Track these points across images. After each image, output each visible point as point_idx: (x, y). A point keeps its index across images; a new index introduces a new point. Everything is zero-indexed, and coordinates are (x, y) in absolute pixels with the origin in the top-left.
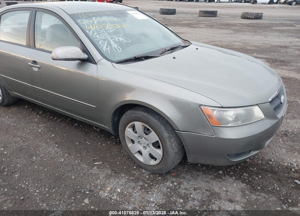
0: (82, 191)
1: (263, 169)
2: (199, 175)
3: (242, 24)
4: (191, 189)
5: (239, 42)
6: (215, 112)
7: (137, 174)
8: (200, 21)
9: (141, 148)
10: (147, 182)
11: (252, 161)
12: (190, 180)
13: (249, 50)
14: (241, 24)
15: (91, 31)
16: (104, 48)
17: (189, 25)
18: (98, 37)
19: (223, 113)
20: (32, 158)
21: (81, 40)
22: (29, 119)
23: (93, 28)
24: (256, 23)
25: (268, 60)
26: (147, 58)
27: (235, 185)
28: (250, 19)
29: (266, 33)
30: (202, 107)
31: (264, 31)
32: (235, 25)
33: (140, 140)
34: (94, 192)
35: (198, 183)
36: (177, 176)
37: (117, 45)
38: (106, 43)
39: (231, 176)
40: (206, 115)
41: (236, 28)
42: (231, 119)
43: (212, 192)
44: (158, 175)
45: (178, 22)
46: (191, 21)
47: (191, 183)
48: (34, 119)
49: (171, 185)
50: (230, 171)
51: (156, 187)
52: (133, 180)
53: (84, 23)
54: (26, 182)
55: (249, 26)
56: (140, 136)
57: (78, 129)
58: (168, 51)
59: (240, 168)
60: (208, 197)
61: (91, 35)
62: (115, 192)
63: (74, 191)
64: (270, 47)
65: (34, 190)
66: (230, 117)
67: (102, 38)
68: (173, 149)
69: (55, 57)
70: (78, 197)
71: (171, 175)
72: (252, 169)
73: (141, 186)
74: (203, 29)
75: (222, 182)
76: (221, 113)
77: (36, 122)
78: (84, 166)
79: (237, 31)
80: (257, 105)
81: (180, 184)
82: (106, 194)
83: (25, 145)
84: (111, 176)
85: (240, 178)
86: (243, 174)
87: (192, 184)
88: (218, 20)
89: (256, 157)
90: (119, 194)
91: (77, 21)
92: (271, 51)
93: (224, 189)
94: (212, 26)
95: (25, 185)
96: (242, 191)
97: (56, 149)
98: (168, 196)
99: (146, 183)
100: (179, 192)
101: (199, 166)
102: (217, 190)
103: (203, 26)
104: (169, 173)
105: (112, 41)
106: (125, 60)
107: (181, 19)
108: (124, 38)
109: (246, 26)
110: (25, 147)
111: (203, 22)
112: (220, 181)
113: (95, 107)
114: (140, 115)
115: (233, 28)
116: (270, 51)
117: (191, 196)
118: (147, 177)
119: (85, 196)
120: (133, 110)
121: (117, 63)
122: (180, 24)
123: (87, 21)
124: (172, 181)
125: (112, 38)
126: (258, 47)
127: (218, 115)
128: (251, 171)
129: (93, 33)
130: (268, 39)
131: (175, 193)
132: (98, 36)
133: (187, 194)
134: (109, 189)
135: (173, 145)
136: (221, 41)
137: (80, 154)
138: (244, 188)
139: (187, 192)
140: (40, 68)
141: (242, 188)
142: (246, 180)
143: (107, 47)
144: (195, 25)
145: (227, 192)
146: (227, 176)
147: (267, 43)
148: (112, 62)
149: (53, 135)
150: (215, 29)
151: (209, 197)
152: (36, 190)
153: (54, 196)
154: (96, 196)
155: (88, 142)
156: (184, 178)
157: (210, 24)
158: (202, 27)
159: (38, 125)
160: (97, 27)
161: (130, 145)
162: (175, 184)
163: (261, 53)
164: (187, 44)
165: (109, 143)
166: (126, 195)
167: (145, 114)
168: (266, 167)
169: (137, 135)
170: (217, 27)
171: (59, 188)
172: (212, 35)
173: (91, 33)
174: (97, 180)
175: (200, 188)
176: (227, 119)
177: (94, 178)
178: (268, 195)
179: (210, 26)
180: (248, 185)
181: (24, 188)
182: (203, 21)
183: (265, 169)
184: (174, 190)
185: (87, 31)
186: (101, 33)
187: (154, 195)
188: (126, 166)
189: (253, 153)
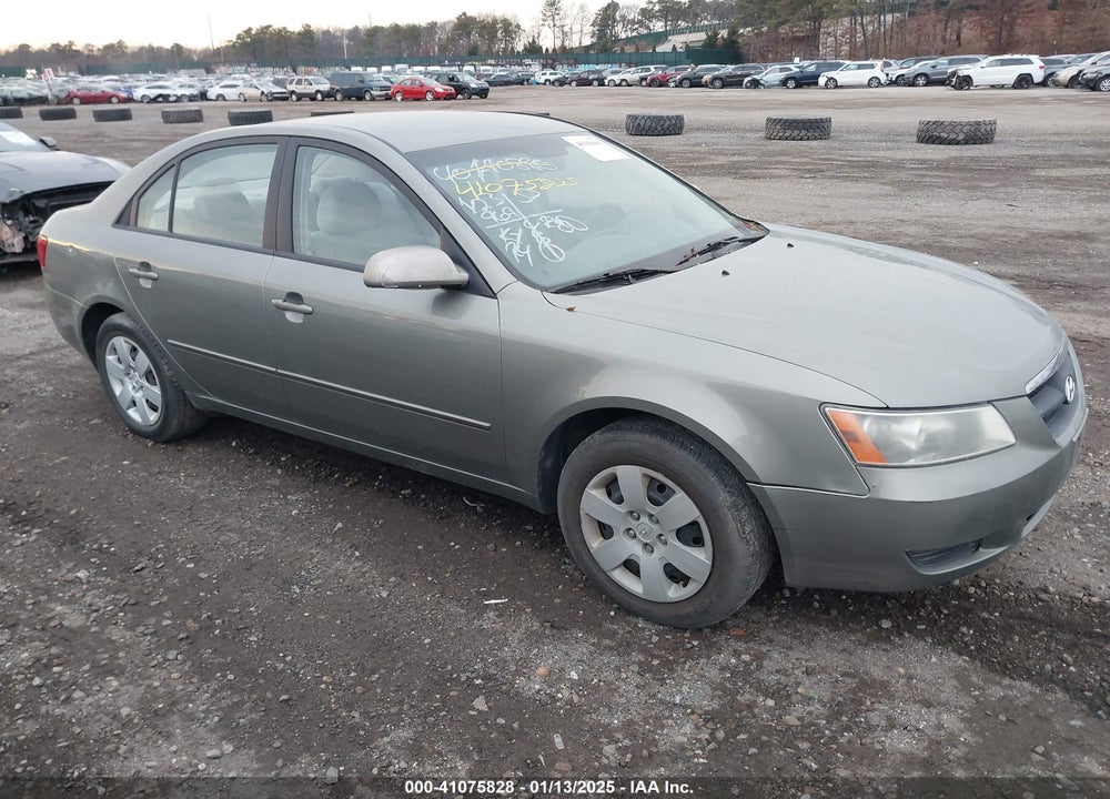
0: (462, 679)
1: (1021, 616)
2: (817, 634)
3: (923, 161)
4: (796, 672)
5: (916, 223)
6: (866, 425)
7: (621, 632)
8: (773, 154)
9: (634, 549)
10: (655, 652)
11: (985, 592)
12: (790, 648)
13: (954, 249)
14: (917, 160)
15: (472, 202)
16: (516, 251)
17: (734, 171)
18: (495, 219)
19: (889, 427)
20: (289, 590)
21: (445, 228)
22: (253, 480)
23: (478, 193)
24: (972, 159)
25: (1022, 283)
26: (641, 275)
27: (934, 659)
28: (951, 142)
29: (1011, 190)
30: (827, 409)
31: (1004, 185)
32: (898, 165)
33: (633, 523)
34: (497, 680)
35: (817, 654)
36: (749, 637)
37: (549, 240)
38: (519, 235)
39: (920, 636)
40: (841, 434)
41: (903, 175)
42: (913, 445)
43: (862, 679)
44: (687, 635)
45: (695, 160)
46: (739, 154)
47: (794, 655)
48: (267, 479)
49: (733, 661)
50: (916, 621)
51: (687, 667)
52: (611, 649)
53: (450, 177)
54: (285, 656)
55: (947, 169)
56: (632, 512)
57: (414, 504)
58: (701, 253)
59: (946, 612)
60: (853, 690)
61: (475, 212)
62: (561, 679)
63: (436, 678)
64: (1026, 239)
65: (314, 677)
66: (909, 437)
67: (507, 221)
68: (748, 542)
69: (377, 280)
70: (452, 693)
71: (729, 634)
72: (985, 615)
73: (640, 664)
74: (785, 184)
75: (892, 652)
76: (884, 426)
77: (277, 489)
78: (454, 609)
79: (906, 187)
80: (989, 402)
81: (759, 658)
82: (537, 687)
83: (259, 555)
84: (543, 635)
85: (950, 640)
86: (958, 628)
87: (797, 659)
88: (834, 148)
89: (998, 581)
90: (573, 685)
91: (428, 170)
92: (1032, 252)
93: (902, 670)
94: (815, 172)
95: (286, 662)
96: (957, 677)
97: (357, 564)
98: (726, 691)
99: (654, 657)
100: (759, 681)
101: (816, 610)
102: (877, 672)
103: (784, 172)
104: (720, 627)
105: (534, 229)
106: (578, 284)
107: (704, 148)
108: (569, 221)
109: (938, 168)
110: (260, 558)
111: (783, 158)
112: (886, 650)
113: (488, 425)
114: (637, 445)
115: (891, 175)
116: (1027, 252)
117: (799, 690)
118: (655, 639)
119: (471, 690)
120: (610, 430)
121: (557, 292)
122: (703, 167)
123: (456, 170)
124: (735, 651)
125: (533, 221)
126: (985, 238)
127: (874, 434)
128: (984, 620)
129: (479, 205)
130: (1020, 212)
131: (746, 682)
132: (493, 215)
133: (787, 686)
134: (541, 671)
135: (748, 529)
136: (852, 223)
137: (436, 576)
138: (965, 669)
139: (783, 679)
140: (311, 313)
141: (958, 667)
142: (967, 646)
143: (523, 248)
144: (756, 168)
145: (910, 678)
146: (907, 635)
147: (1017, 223)
148: (543, 289)
149: (340, 525)
150: (828, 183)
151: (854, 693)
152: (322, 676)
153: (379, 690)
154: (507, 693)
155: (452, 543)
156: (771, 641)
157: (807, 164)
158: (780, 177)
159: (285, 497)
160: (486, 188)
161: (595, 543)
162: (746, 657)
163: (996, 257)
164: (753, 233)
165: (518, 543)
166: (596, 688)
167: (654, 440)
168: (1030, 610)
169: (621, 509)
170: (834, 174)
171: (390, 671)
172: (820, 203)
173: (473, 208)
174: (500, 649)
175: (824, 670)
176: (902, 444)
177: (491, 641)
178: (1041, 686)
179: (809, 171)
180: (975, 659)
181: (283, 671)
182: (782, 153)
183: (1028, 615)
184: (745, 674)
185: (462, 202)
186: (503, 206)
187: (685, 688)
188: (584, 610)
189: (987, 553)
